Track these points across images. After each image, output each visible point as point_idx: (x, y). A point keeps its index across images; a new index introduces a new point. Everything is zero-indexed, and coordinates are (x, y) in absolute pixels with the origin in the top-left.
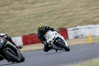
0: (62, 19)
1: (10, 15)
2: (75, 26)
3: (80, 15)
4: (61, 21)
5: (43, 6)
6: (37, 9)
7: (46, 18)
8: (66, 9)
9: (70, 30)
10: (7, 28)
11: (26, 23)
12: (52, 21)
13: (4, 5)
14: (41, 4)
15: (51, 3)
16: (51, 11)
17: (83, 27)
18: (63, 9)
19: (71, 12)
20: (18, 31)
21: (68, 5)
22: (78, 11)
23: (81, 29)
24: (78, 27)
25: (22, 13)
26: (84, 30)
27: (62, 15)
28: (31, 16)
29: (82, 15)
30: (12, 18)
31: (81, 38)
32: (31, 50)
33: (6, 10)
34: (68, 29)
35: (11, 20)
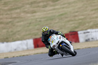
0: (73, 22)
1: (22, 18)
2: (86, 30)
3: (91, 18)
4: (71, 24)
5: (54, 9)
6: (48, 12)
7: (56, 21)
8: (77, 12)
9: (81, 33)
10: (19, 31)
11: (37, 26)
12: (63, 24)
13: (16, 9)
14: (52, 8)
15: (62, 6)
16: (62, 15)
17: (94, 30)
18: (74, 12)
19: (82, 15)
20: (29, 34)
21: (79, 8)
22: (89, 15)
23: (92, 32)
24: (89, 30)
25: (34, 16)
26: (95, 33)
27: (73, 19)
28: (42, 20)
29: (93, 18)
30: (23, 21)
31: (92, 41)
32: (42, 53)
33: (17, 13)
34: (79, 32)
35: (22, 23)
